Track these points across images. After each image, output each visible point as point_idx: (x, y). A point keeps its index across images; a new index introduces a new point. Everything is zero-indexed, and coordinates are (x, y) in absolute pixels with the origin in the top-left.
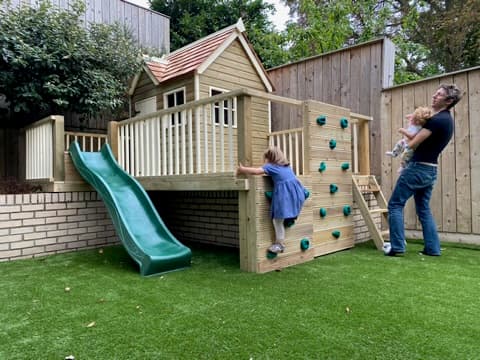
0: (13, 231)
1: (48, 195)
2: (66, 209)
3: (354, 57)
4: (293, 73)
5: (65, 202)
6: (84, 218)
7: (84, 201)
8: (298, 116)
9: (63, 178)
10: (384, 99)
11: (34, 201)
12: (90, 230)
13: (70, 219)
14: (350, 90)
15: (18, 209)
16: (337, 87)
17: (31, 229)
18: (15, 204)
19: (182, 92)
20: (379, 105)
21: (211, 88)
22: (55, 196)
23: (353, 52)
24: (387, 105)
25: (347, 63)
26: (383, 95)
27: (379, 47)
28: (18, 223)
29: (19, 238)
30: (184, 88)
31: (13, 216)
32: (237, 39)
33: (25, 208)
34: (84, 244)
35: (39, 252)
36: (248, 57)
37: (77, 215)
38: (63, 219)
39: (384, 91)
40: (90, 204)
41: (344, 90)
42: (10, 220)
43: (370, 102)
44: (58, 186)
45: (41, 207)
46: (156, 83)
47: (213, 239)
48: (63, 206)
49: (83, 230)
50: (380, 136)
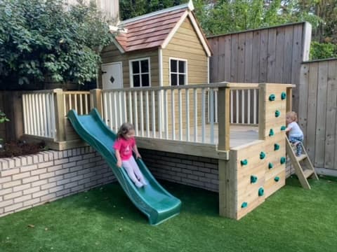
0: (34, 184)
1: (56, 153)
2: (69, 162)
3: (279, 34)
4: (228, 41)
5: (68, 157)
6: (81, 168)
7: (81, 155)
8: (231, 76)
9: (65, 139)
10: (303, 70)
11: (46, 159)
12: (85, 176)
13: (72, 170)
14: (275, 60)
15: (35, 167)
16: (265, 56)
17: (45, 182)
18: (33, 164)
19: (147, 61)
20: (299, 73)
21: (171, 58)
22: (61, 153)
23: (279, 30)
24: (305, 74)
25: (273, 38)
26: (303, 66)
27: (300, 28)
28: (37, 178)
29: (38, 189)
30: (149, 59)
31: (33, 173)
32: (188, 17)
33: (40, 166)
34: (82, 187)
35: (52, 198)
36: (195, 31)
37: (76, 166)
38: (67, 171)
39: (303, 63)
40: (85, 157)
41: (270, 59)
42: (31, 176)
43: (291, 70)
44: (62, 145)
45: (51, 163)
46: (123, 52)
47: (179, 179)
48: (66, 160)
49: (81, 177)
50: (298, 98)
